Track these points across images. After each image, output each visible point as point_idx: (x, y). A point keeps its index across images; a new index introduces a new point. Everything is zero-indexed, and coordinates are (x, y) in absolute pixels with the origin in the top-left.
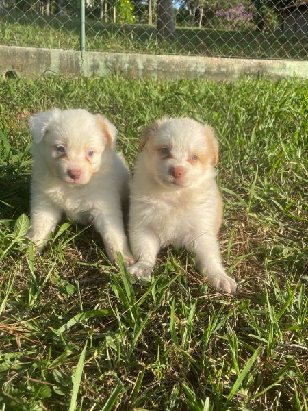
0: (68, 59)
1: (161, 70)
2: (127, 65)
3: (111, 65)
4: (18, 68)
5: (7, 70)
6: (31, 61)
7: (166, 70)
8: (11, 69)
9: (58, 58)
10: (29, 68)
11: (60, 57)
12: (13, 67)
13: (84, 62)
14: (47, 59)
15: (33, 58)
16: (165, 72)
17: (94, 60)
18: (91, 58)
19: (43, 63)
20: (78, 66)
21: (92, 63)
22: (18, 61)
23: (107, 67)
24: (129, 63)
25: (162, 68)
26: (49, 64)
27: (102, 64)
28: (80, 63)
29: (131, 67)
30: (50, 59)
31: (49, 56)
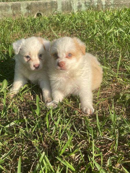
0: (66, 4)
1: (115, 4)
2: (96, 4)
3: (88, 4)
4: (42, 11)
5: (37, 13)
6: (48, 7)
7: (118, 4)
8: (39, 12)
9: (61, 4)
10: (47, 10)
11: (62, 3)
12: (40, 11)
13: (74, 4)
14: (55, 5)
15: (49, 6)
16: (118, 5)
17: (79, 3)
18: (78, 2)
19: (54, 7)
20: (71, 7)
21: (78, 5)
22: (42, 8)
23: (86, 6)
24: (98, 2)
25: (116, 3)
26: (57, 8)
27: (83, 5)
28: (72, 5)
29: (99, 4)
30: (57, 5)
31: (57, 3)
